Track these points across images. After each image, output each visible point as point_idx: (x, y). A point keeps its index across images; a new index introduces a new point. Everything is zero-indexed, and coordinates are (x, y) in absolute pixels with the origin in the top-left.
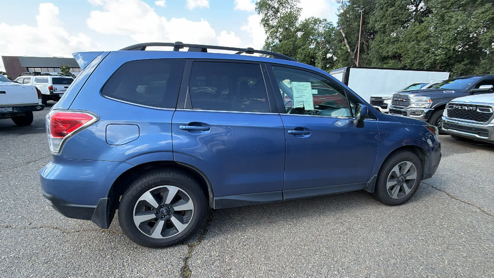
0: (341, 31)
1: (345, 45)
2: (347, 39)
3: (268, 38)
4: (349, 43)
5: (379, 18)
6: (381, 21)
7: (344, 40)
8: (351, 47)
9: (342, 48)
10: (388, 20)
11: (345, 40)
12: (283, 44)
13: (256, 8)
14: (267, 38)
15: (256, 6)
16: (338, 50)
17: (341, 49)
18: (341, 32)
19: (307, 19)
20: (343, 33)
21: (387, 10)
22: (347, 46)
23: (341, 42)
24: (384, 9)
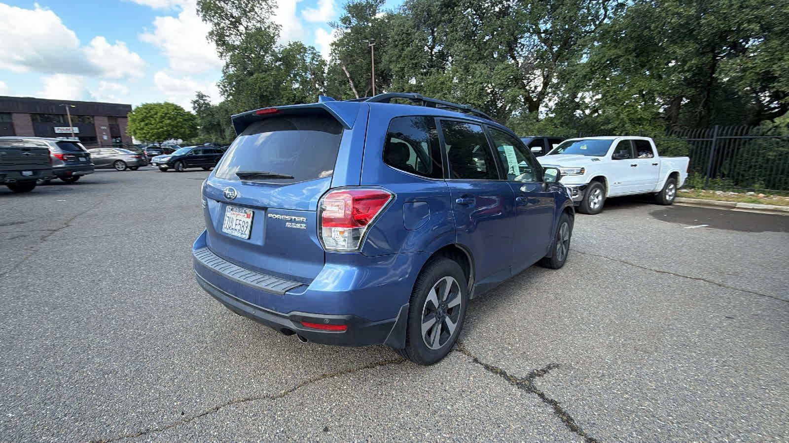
0: (344, 68)
1: (351, 89)
2: (353, 81)
3: (227, 66)
4: (356, 87)
5: (394, 58)
6: (397, 61)
7: (348, 81)
8: (359, 92)
9: (347, 92)
10: (406, 63)
11: (351, 81)
12: (257, 79)
13: (198, 11)
14: (225, 64)
15: (197, 7)
16: (341, 94)
17: (345, 94)
18: (343, 70)
19: (292, 43)
20: (346, 72)
21: (403, 49)
22: (354, 90)
23: (345, 84)
24: (400, 47)
